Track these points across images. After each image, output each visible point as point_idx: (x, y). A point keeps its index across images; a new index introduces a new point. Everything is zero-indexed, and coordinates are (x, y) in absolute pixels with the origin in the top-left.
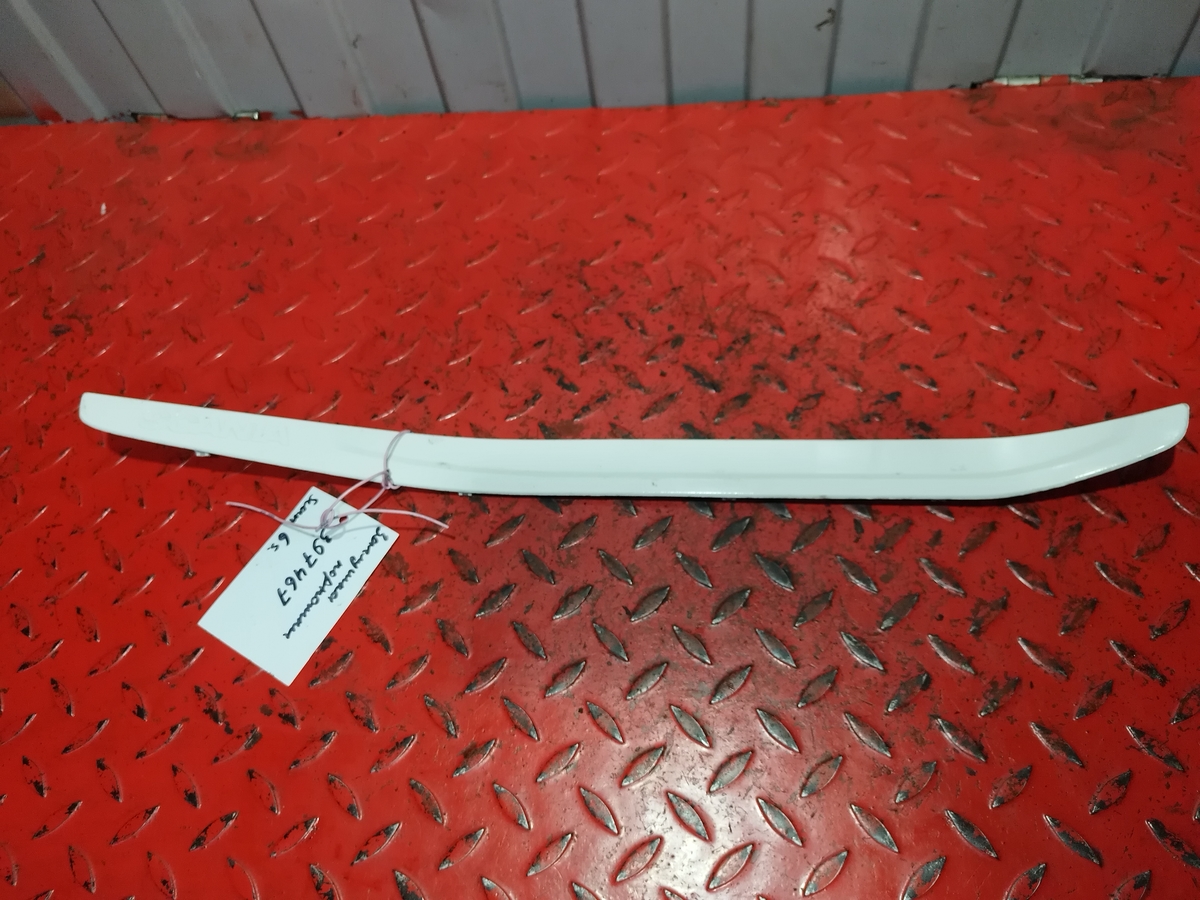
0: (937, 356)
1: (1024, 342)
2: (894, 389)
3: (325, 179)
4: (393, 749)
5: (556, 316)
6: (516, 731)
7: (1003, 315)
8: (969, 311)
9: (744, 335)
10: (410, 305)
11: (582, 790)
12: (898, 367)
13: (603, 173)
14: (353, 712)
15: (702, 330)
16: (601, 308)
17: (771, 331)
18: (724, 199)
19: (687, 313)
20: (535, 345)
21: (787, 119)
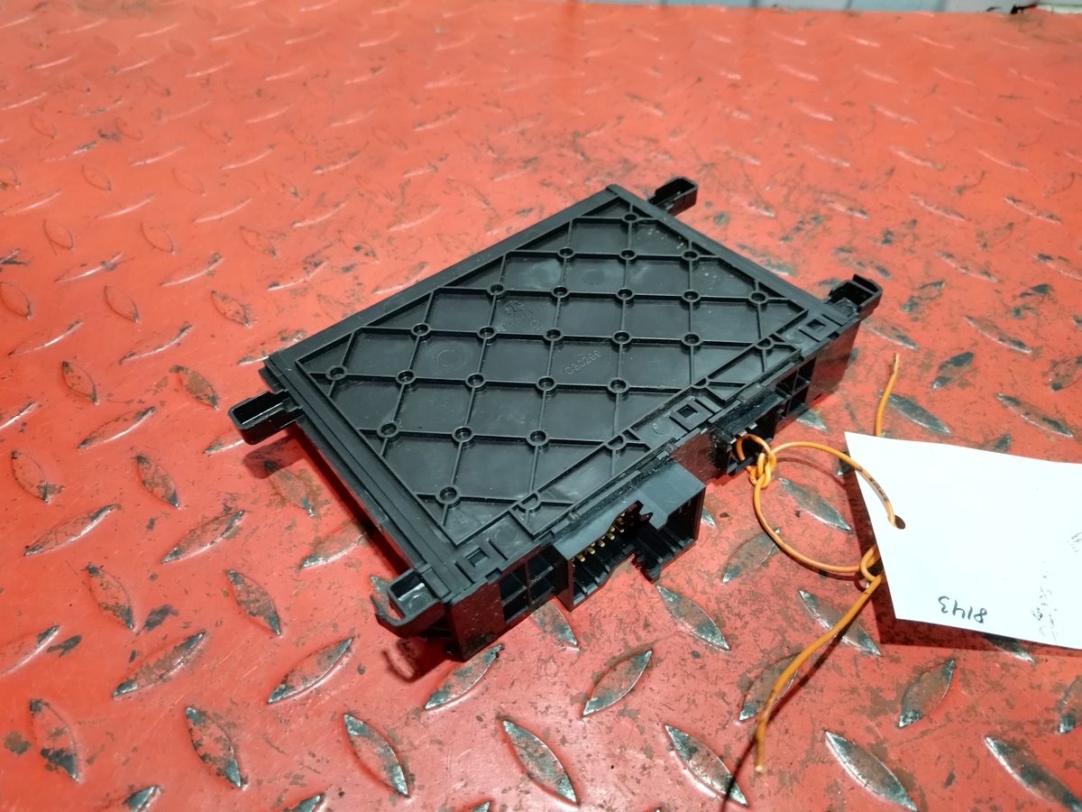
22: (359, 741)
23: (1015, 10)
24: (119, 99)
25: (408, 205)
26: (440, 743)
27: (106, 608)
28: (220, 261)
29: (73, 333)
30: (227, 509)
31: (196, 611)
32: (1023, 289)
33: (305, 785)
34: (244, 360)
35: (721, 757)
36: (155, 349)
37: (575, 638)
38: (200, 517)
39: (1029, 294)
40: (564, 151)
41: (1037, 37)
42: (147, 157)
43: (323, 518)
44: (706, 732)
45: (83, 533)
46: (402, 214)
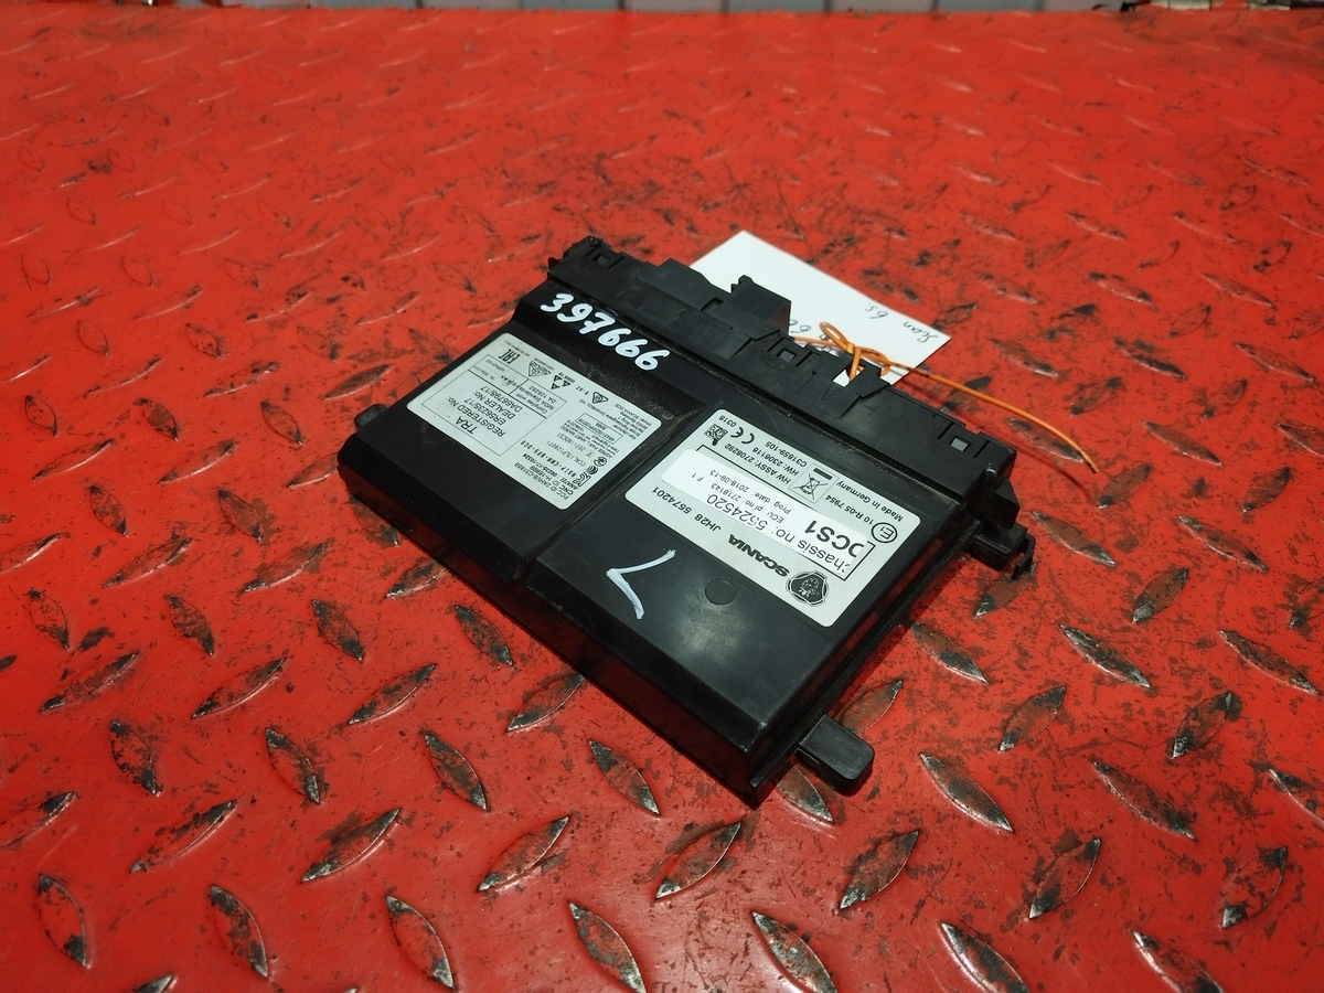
0: (1143, 266)
1: (1265, 252)
2: (1084, 302)
3: (232, 62)
4: (186, 827)
5: (556, 209)
6: (445, 793)
7: (1226, 224)
8: (1177, 218)
9: (846, 237)
10: (333, 191)
11: (573, 907)
12: (1087, 277)
13: (633, 69)
14: (116, 756)
15: (782, 230)
16: (628, 203)
17: (887, 233)
18: (803, 100)
19: (758, 212)
20: (524, 240)
21: (884, 29)
22: (277, 753)
23: (1125, 7)
24: (114, 129)
25: (407, 233)
26: (359, 755)
27: (44, 630)
28: (200, 293)
29: (40, 368)
30: (175, 537)
31: (132, 633)
32: (1064, 310)
33: (218, 793)
34: (211, 392)
35: (640, 770)
36: (121, 383)
37: (511, 659)
38: (147, 546)
39: (1070, 316)
40: (584, 174)
41: (1144, 37)
42: (137, 189)
43: (272, 546)
44: (630, 747)
45: (29, 559)
46: (399, 243)
